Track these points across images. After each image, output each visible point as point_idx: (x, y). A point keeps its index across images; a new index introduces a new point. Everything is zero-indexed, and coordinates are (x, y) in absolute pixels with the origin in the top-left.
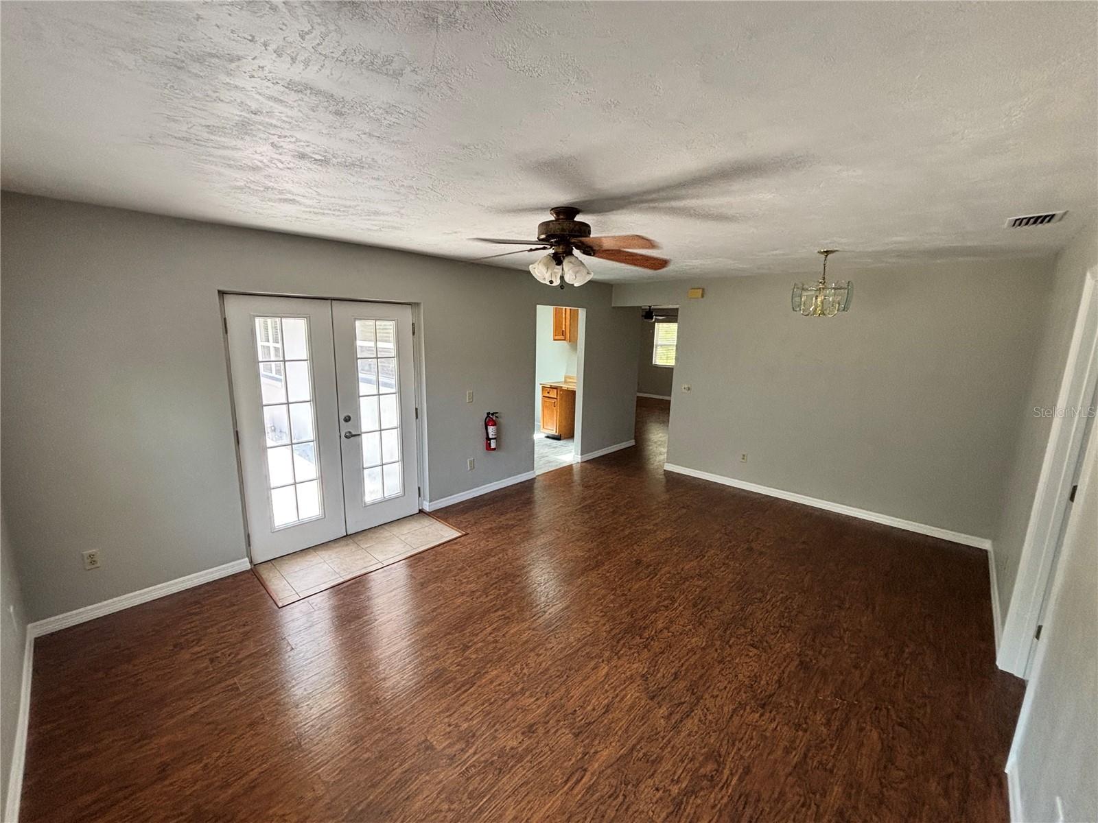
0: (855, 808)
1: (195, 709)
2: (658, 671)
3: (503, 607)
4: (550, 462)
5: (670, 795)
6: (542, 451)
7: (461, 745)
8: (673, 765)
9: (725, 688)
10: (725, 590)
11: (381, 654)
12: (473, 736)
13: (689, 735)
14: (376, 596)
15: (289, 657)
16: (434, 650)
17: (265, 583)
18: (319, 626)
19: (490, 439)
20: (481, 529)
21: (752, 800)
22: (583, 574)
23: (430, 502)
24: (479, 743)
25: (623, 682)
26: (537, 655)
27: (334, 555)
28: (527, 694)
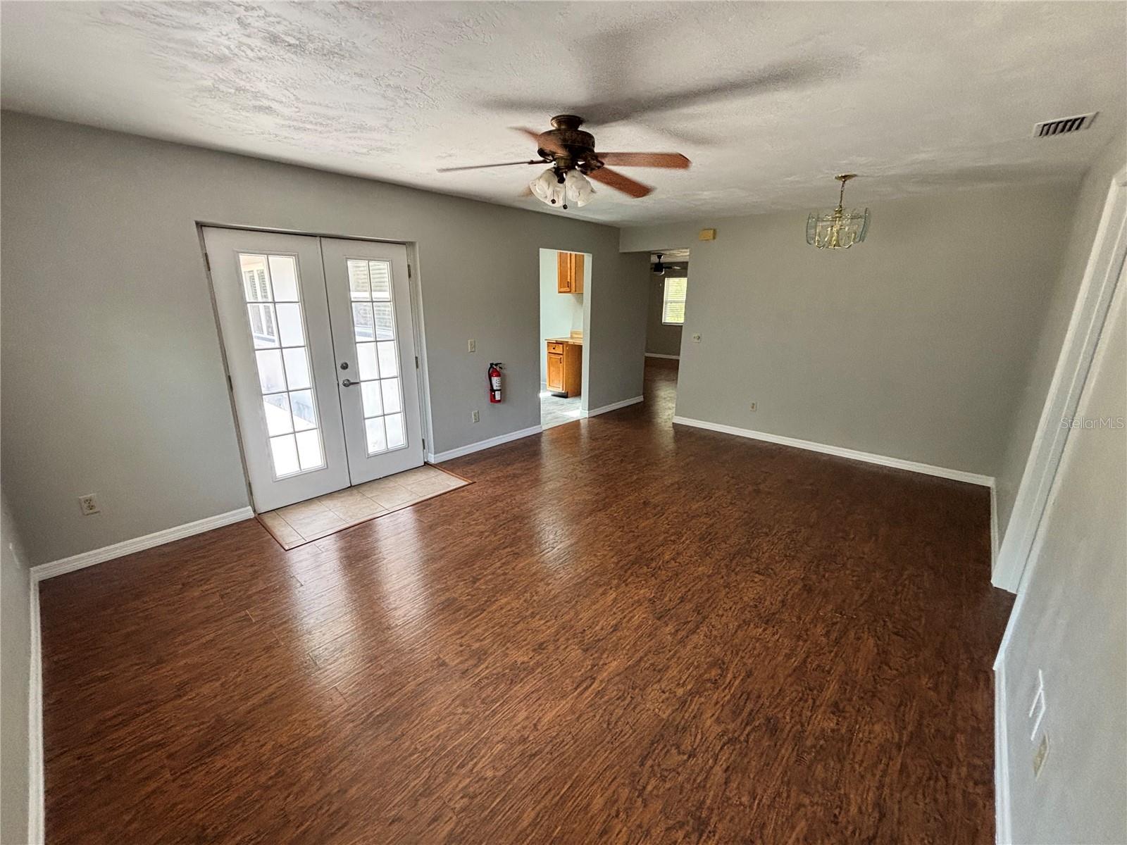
0: (850, 700)
1: (208, 638)
2: (666, 595)
3: (511, 545)
4: (557, 418)
5: (675, 696)
6: (549, 408)
7: (471, 662)
8: (680, 672)
9: (731, 608)
10: (732, 527)
11: (391, 588)
12: (485, 654)
13: (695, 648)
14: (383, 538)
15: (299, 592)
16: (443, 583)
17: (271, 530)
18: (328, 565)
19: (494, 391)
20: (488, 478)
21: (753, 696)
22: (591, 514)
23: (435, 453)
24: (490, 659)
25: (631, 605)
26: (546, 584)
27: (339, 504)
28: (538, 617)
